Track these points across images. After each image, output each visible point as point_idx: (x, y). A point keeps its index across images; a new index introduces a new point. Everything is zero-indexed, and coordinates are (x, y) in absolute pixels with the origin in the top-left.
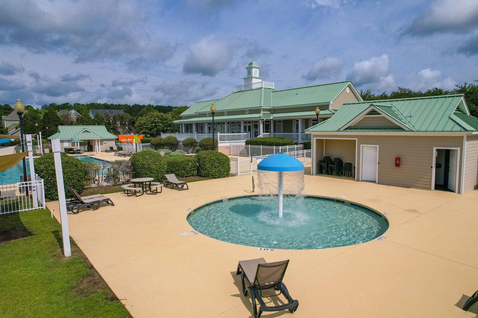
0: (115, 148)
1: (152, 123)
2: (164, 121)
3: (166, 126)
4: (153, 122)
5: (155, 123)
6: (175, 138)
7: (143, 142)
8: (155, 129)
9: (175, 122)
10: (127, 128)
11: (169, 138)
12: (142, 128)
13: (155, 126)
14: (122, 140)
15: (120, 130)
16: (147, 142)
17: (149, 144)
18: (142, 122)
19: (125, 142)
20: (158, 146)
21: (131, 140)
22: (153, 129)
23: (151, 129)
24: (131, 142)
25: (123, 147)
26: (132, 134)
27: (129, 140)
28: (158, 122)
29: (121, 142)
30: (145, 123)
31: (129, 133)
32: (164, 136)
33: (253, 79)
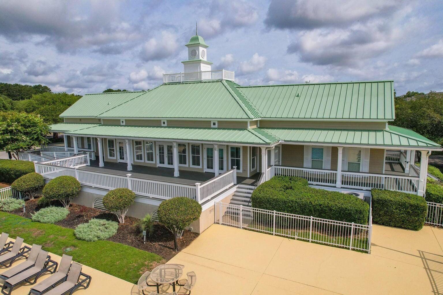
33: (202, 65)
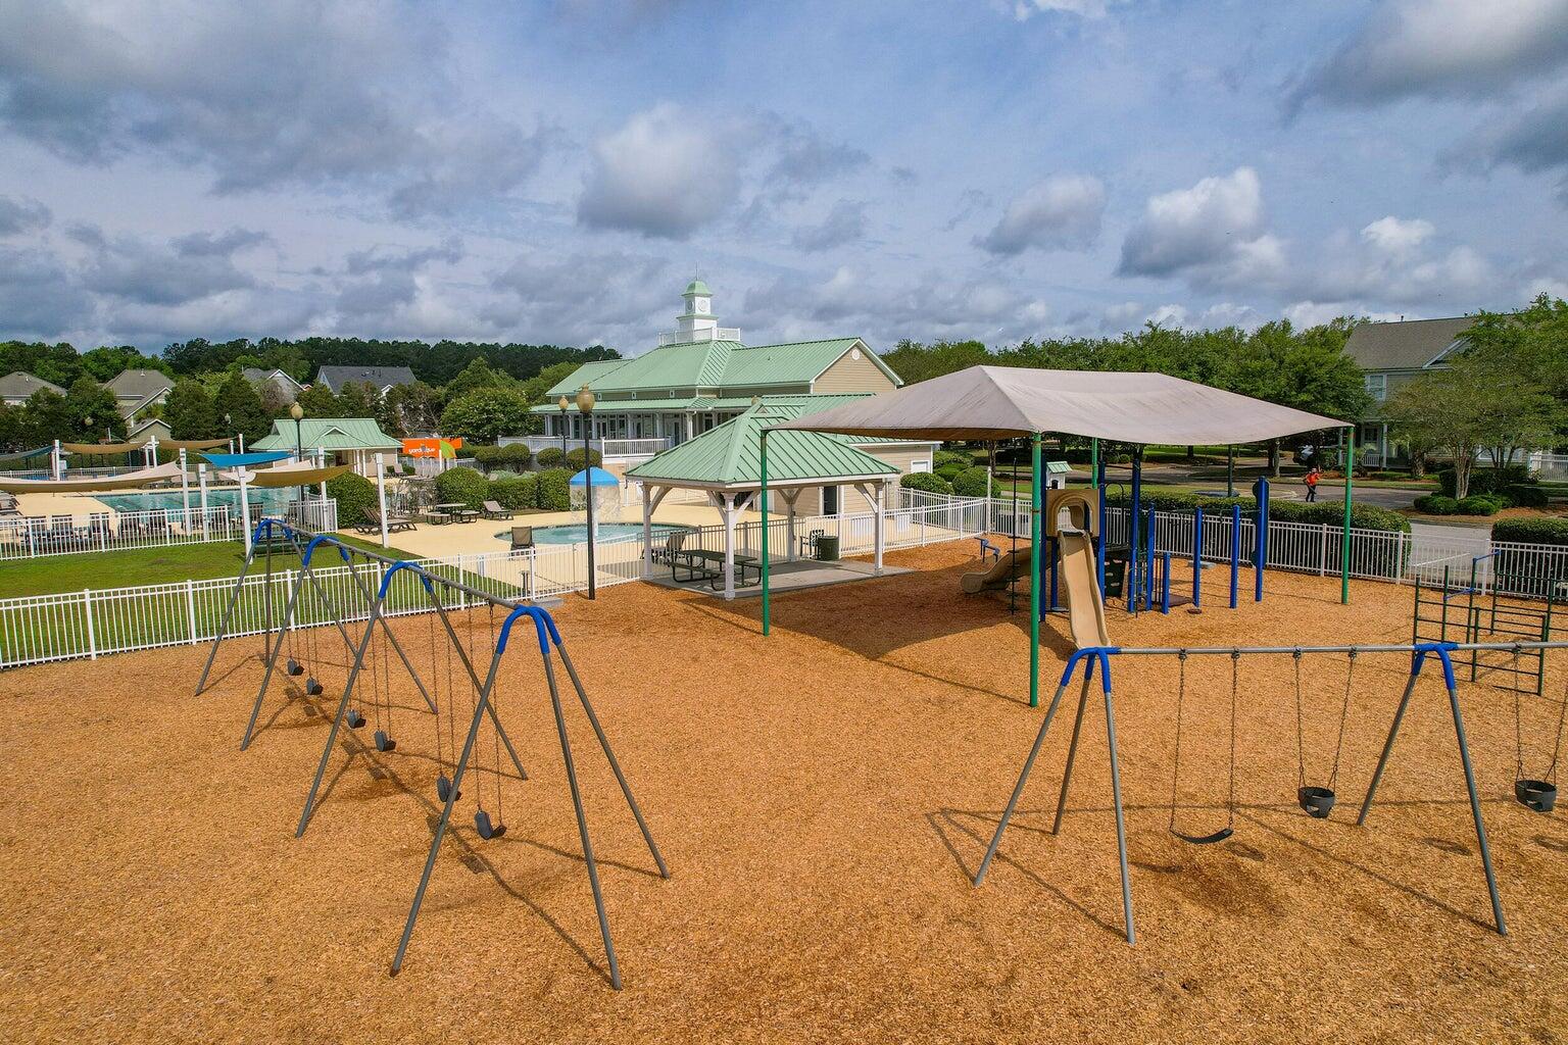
0: (399, 469)
1: (481, 414)
2: (508, 409)
3: (513, 420)
4: (484, 411)
5: (488, 412)
6: (526, 449)
7: (460, 455)
8: (488, 427)
9: (535, 409)
10: (422, 419)
11: (511, 447)
12: (458, 423)
13: (489, 421)
14: (411, 452)
15: (405, 425)
16: (470, 455)
17: (473, 460)
18: (459, 410)
19: (419, 455)
20: (489, 464)
21: (433, 450)
22: (484, 425)
23: (478, 427)
24: (434, 456)
25: (417, 468)
26: (435, 435)
27: (428, 450)
28: (495, 411)
29: (411, 456)
30: (465, 414)
31: (429, 432)
32: (503, 443)
33: (697, 321)
